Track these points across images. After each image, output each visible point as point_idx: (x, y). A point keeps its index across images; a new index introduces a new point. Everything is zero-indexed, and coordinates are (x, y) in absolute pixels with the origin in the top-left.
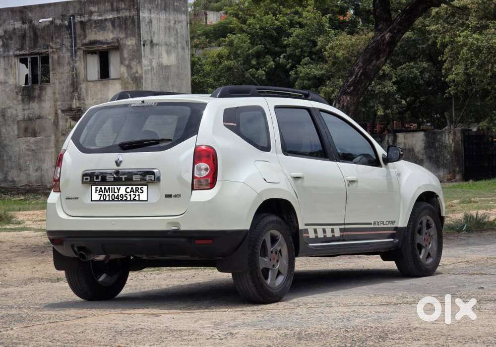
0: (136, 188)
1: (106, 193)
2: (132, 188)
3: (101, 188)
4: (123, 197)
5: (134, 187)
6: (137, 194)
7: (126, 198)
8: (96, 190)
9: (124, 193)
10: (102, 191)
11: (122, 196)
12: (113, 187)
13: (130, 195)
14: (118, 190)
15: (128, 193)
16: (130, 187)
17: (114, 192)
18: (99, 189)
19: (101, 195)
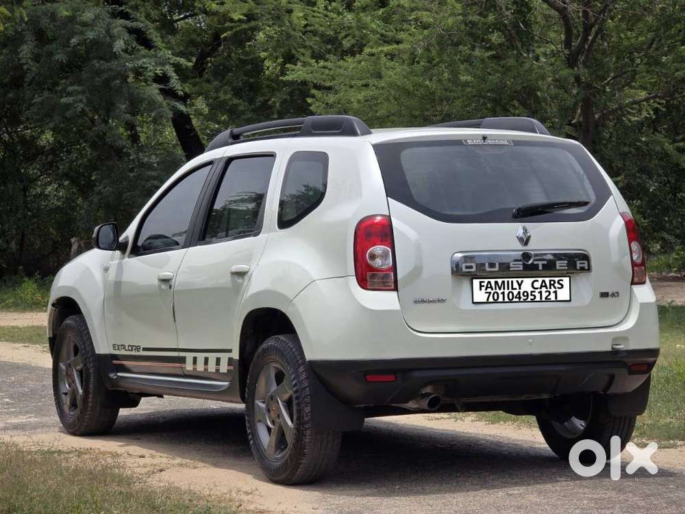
0: (550, 281)
1: (498, 290)
2: (544, 281)
3: (489, 282)
4: (528, 295)
5: (547, 280)
6: (553, 290)
7: (533, 297)
8: (481, 286)
9: (529, 289)
10: (491, 287)
11: (525, 294)
12: (510, 280)
13: (541, 292)
14: (520, 285)
15: (537, 288)
16: (540, 280)
17: (512, 289)
18: (485, 284)
19: (490, 293)
